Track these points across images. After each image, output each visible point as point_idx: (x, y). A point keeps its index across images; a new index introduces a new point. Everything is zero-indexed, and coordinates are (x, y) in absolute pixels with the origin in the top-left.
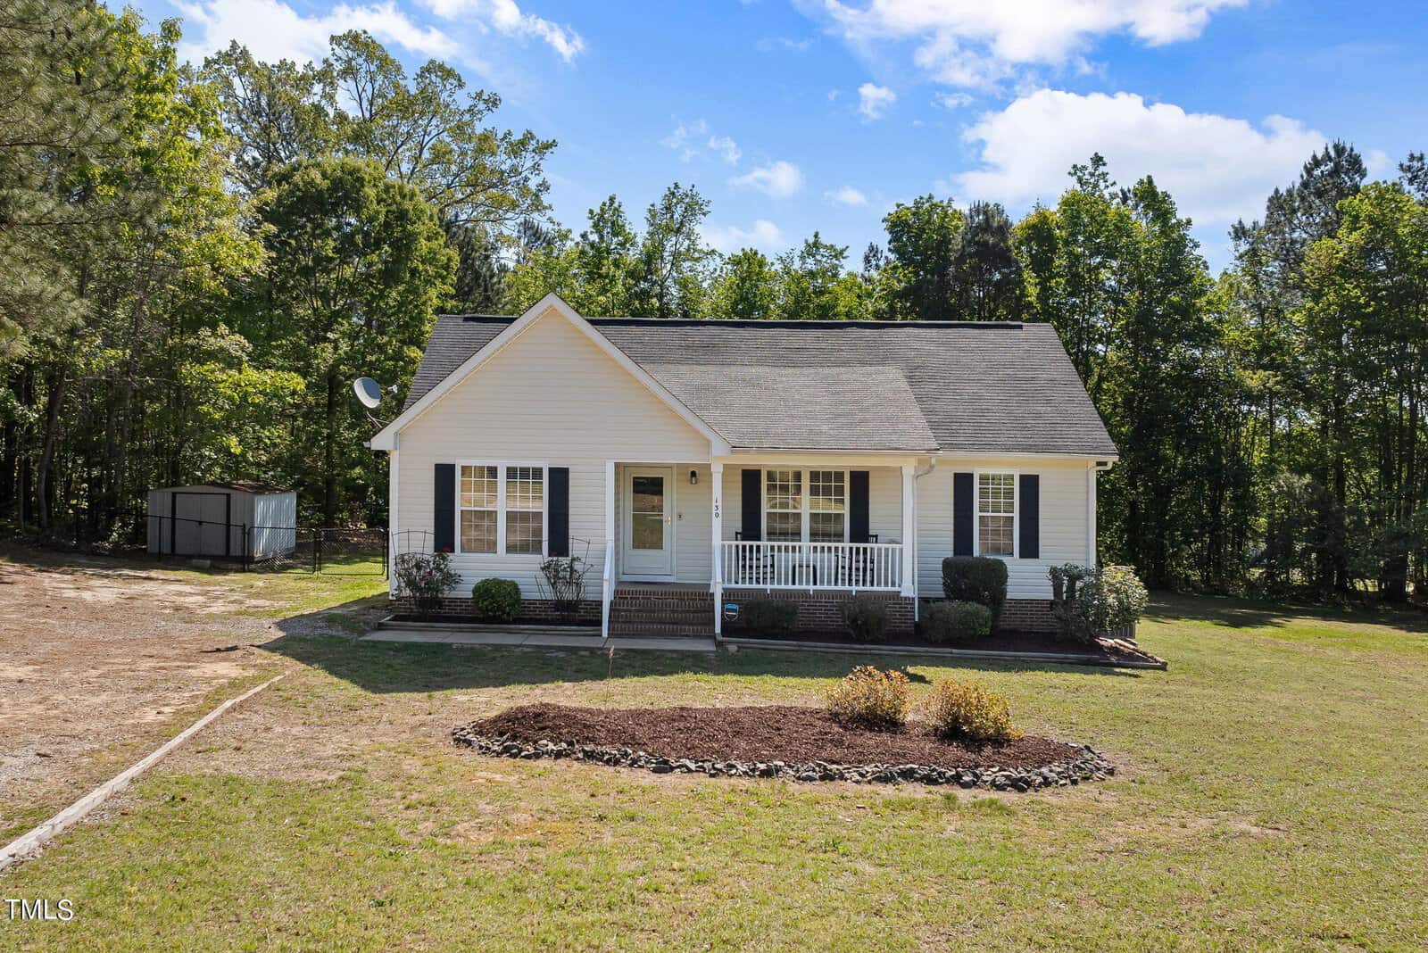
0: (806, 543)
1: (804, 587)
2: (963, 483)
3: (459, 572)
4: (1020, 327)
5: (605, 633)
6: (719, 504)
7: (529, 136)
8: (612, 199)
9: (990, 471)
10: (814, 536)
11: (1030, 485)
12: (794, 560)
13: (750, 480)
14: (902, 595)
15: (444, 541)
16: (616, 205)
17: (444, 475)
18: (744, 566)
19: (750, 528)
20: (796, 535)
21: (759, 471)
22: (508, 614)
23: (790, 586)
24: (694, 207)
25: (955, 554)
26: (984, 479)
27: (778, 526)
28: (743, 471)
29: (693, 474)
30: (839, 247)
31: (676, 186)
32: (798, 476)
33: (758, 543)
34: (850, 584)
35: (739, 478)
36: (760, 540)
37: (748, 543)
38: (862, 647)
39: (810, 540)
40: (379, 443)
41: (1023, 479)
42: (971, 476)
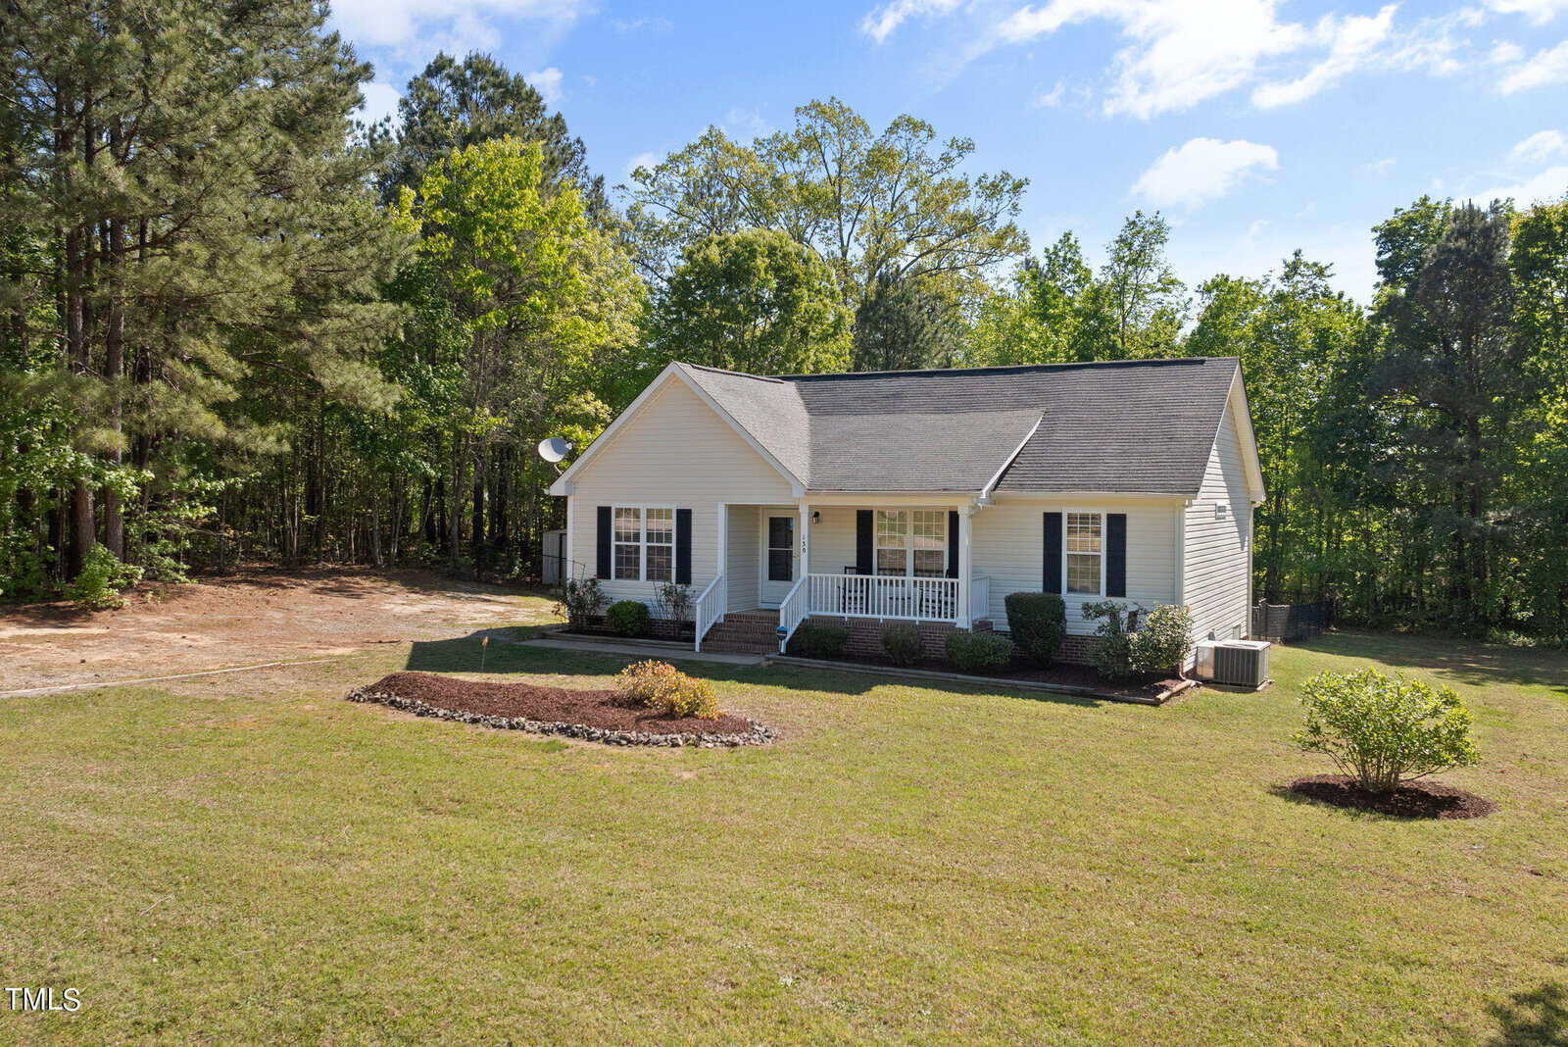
0: (910, 578)
2: (1052, 522)
3: (610, 596)
4: (1202, 362)
5: (697, 649)
6: (806, 540)
7: (1005, 177)
8: (1067, 236)
9: (1078, 511)
10: (917, 572)
11: (1117, 523)
12: (891, 593)
13: (865, 519)
14: (955, 626)
15: (603, 571)
16: (1072, 241)
17: (604, 514)
18: (844, 598)
19: (864, 565)
20: (902, 571)
21: (872, 511)
22: (632, 630)
23: (900, 617)
25: (1045, 589)
26: (1070, 517)
28: (858, 512)
29: (817, 515)
30: (1323, 264)
31: (1139, 215)
32: (902, 515)
33: (869, 577)
35: (855, 519)
36: (868, 573)
37: (859, 577)
39: (915, 576)
40: (556, 489)
41: (1110, 517)
42: (1059, 516)
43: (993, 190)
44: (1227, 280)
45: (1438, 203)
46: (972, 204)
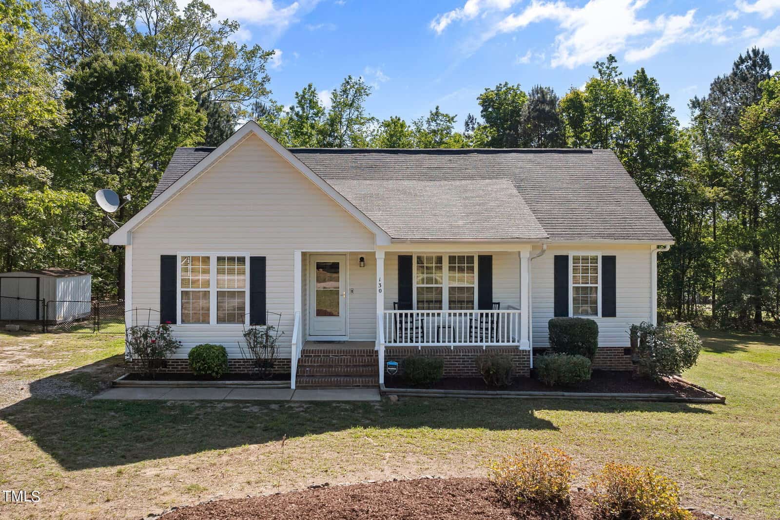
0: (445, 311)
1: (447, 344)
2: (561, 263)
3: (178, 339)
4: (591, 152)
5: (293, 386)
6: (382, 282)
7: (257, 48)
8: (310, 86)
9: (581, 254)
10: (453, 304)
11: (609, 263)
12: (438, 323)
13: (404, 263)
14: (521, 348)
15: (168, 315)
16: (313, 89)
17: (168, 264)
18: (401, 328)
19: (404, 301)
20: (438, 304)
21: (412, 256)
22: (217, 373)
23: (436, 344)
24: (361, 91)
25: (555, 316)
26: (576, 259)
27: (426, 297)
28: (399, 256)
29: (362, 259)
30: (451, 116)
31: (350, 78)
32: (439, 260)
33: (411, 311)
34: (481, 341)
35: (396, 262)
36: (411, 308)
37: (404, 312)
38: (495, 392)
39: (450, 308)
40: (115, 239)
41: (604, 258)
42: (566, 258)
43: (251, 55)
44: (399, 119)
45: (513, 86)
46: (238, 62)
